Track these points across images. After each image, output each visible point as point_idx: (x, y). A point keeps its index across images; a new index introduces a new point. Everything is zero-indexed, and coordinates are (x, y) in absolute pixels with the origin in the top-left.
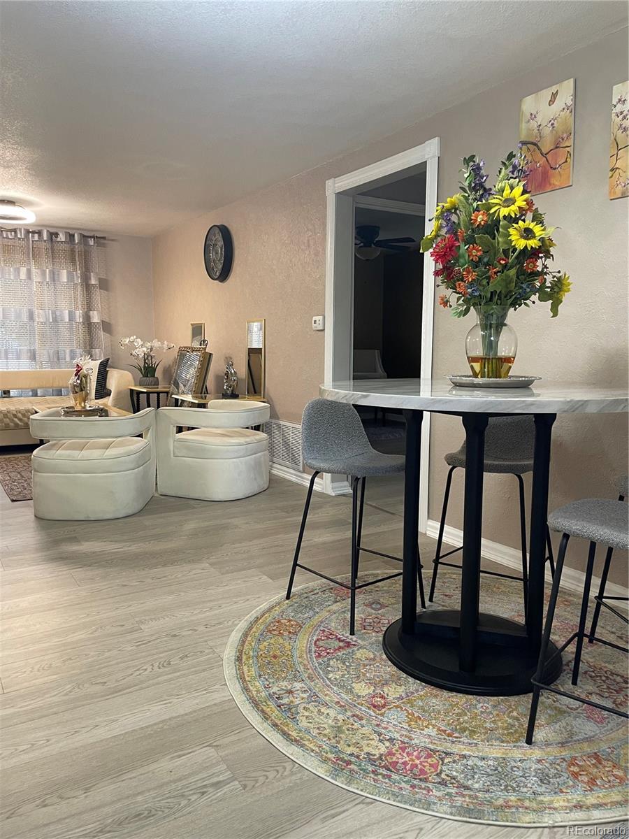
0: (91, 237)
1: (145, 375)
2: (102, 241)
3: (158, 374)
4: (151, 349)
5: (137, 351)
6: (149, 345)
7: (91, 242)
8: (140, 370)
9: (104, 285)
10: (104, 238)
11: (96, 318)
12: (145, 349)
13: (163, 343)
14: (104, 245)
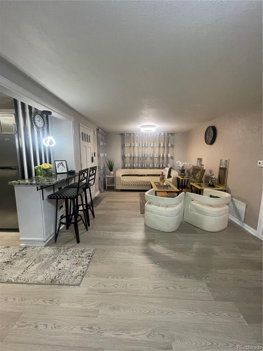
0: (170, 134)
1: (182, 172)
2: (173, 134)
3: (185, 172)
4: (184, 165)
5: (180, 165)
6: (183, 163)
7: (170, 135)
8: (180, 171)
9: (172, 146)
10: (173, 133)
11: (169, 156)
12: (182, 165)
13: (188, 163)
14: (173, 135)
